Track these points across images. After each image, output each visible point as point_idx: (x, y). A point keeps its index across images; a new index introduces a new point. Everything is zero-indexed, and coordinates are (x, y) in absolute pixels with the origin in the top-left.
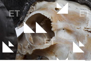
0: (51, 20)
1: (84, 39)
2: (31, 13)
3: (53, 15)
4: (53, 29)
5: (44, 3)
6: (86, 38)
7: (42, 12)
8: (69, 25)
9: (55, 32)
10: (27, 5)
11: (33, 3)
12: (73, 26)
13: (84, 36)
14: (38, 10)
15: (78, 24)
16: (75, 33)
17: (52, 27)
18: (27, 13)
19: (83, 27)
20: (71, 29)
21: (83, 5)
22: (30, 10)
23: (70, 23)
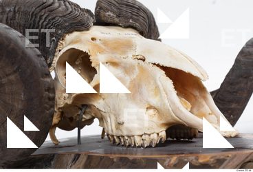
0: (89, 54)
1: (134, 69)
2: (60, 51)
3: (90, 48)
4: (93, 65)
5: (76, 34)
6: (137, 68)
7: (76, 46)
8: (113, 56)
9: (97, 68)
10: (54, 40)
11: (61, 36)
12: (118, 56)
13: (134, 66)
14: (69, 44)
15: (124, 53)
16: (123, 65)
17: (91, 63)
18: (55, 52)
19: (130, 55)
20: (116, 60)
21: (127, 29)
22: (58, 47)
23: (113, 53)
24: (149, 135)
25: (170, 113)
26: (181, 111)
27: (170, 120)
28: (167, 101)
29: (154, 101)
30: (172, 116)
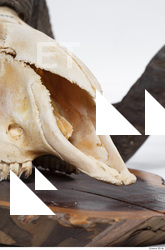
24: (9, 164)
25: (41, 139)
26: (56, 138)
27: (39, 147)
28: (38, 120)
29: (21, 117)
30: (43, 142)
